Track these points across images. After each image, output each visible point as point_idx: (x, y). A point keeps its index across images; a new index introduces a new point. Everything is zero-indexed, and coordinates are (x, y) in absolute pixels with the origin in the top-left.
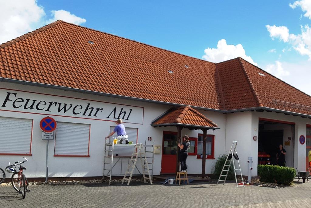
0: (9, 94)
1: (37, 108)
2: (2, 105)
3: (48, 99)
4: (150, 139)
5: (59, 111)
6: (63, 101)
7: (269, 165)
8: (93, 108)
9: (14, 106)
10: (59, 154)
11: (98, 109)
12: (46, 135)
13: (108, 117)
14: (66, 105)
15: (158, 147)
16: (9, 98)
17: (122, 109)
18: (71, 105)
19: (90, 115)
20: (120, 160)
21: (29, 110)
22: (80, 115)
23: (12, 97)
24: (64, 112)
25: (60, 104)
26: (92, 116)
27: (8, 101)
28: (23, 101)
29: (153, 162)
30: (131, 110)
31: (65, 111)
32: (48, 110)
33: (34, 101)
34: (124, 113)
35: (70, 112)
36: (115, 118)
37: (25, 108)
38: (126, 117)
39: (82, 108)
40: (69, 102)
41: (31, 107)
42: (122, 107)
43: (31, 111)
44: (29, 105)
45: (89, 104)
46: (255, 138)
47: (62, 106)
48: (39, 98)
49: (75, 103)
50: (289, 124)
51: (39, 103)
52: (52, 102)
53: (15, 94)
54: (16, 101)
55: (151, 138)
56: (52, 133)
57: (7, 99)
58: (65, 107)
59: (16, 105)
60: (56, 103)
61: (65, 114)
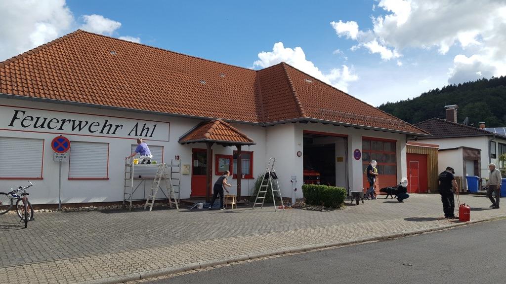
0: (17, 112)
1: (49, 127)
2: (9, 124)
3: (61, 117)
4: (178, 158)
5: (73, 129)
6: (77, 118)
7: (318, 184)
8: (111, 125)
9: (23, 126)
10: (74, 177)
11: (117, 126)
12: (59, 156)
13: (129, 135)
14: (80, 122)
15: (186, 166)
16: (17, 117)
17: (145, 125)
18: (87, 123)
19: (108, 133)
20: (143, 182)
21: (39, 129)
22: (97, 133)
23: (20, 115)
24: (79, 131)
25: (74, 121)
26: (110, 134)
27: (16, 120)
28: (32, 119)
29: (180, 184)
30: (155, 126)
31: (80, 129)
32: (61, 129)
33: (45, 119)
34: (147, 130)
35: (85, 130)
36: (136, 135)
37: (35, 126)
38: (149, 134)
39: (99, 125)
40: (84, 119)
41: (42, 126)
42: (145, 122)
43: (42, 130)
44: (39, 124)
45: (107, 121)
46: (299, 154)
47: (77, 123)
48: (50, 116)
49: (91, 119)
50: (341, 137)
51: (50, 121)
52: (65, 120)
53: (24, 112)
54: (24, 119)
55: (178, 156)
56: (65, 154)
57: (15, 118)
58: (80, 125)
59: (25, 123)
60: (70, 121)
61: (80, 133)
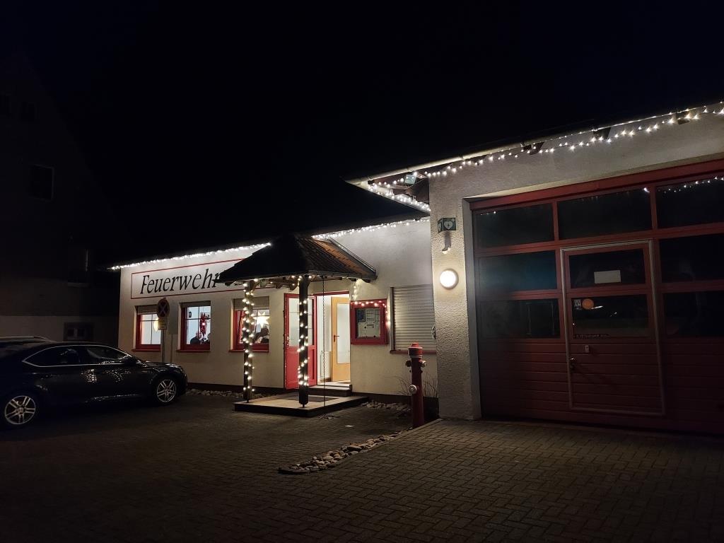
0: (144, 277)
1: (165, 289)
2: (141, 292)
5: (181, 287)
6: (183, 273)
8: (211, 275)
9: (148, 291)
11: (217, 275)
12: (162, 323)
14: (186, 277)
18: (191, 277)
19: (209, 286)
21: (158, 293)
22: (199, 289)
23: (147, 280)
24: (185, 289)
25: (181, 277)
26: (211, 288)
27: (144, 286)
28: (154, 283)
31: (186, 287)
32: (172, 290)
33: (162, 280)
35: (190, 288)
37: (156, 291)
39: (201, 278)
40: (188, 272)
41: (160, 289)
43: (160, 293)
44: (158, 287)
45: (207, 270)
47: (183, 279)
48: (164, 276)
51: (165, 282)
52: (175, 277)
53: (148, 276)
54: (149, 284)
57: (144, 284)
58: (186, 281)
59: (150, 288)
60: (178, 278)
61: (186, 292)
